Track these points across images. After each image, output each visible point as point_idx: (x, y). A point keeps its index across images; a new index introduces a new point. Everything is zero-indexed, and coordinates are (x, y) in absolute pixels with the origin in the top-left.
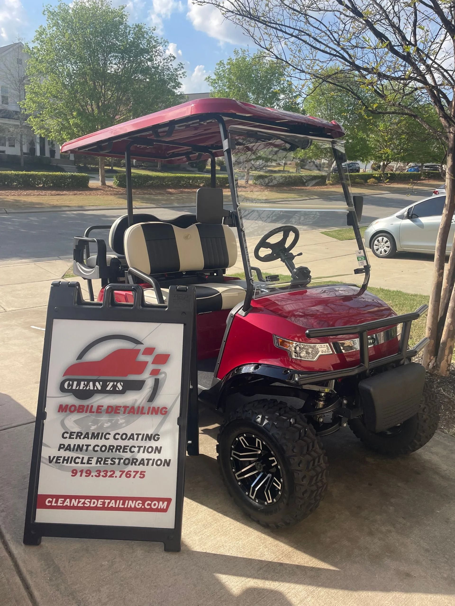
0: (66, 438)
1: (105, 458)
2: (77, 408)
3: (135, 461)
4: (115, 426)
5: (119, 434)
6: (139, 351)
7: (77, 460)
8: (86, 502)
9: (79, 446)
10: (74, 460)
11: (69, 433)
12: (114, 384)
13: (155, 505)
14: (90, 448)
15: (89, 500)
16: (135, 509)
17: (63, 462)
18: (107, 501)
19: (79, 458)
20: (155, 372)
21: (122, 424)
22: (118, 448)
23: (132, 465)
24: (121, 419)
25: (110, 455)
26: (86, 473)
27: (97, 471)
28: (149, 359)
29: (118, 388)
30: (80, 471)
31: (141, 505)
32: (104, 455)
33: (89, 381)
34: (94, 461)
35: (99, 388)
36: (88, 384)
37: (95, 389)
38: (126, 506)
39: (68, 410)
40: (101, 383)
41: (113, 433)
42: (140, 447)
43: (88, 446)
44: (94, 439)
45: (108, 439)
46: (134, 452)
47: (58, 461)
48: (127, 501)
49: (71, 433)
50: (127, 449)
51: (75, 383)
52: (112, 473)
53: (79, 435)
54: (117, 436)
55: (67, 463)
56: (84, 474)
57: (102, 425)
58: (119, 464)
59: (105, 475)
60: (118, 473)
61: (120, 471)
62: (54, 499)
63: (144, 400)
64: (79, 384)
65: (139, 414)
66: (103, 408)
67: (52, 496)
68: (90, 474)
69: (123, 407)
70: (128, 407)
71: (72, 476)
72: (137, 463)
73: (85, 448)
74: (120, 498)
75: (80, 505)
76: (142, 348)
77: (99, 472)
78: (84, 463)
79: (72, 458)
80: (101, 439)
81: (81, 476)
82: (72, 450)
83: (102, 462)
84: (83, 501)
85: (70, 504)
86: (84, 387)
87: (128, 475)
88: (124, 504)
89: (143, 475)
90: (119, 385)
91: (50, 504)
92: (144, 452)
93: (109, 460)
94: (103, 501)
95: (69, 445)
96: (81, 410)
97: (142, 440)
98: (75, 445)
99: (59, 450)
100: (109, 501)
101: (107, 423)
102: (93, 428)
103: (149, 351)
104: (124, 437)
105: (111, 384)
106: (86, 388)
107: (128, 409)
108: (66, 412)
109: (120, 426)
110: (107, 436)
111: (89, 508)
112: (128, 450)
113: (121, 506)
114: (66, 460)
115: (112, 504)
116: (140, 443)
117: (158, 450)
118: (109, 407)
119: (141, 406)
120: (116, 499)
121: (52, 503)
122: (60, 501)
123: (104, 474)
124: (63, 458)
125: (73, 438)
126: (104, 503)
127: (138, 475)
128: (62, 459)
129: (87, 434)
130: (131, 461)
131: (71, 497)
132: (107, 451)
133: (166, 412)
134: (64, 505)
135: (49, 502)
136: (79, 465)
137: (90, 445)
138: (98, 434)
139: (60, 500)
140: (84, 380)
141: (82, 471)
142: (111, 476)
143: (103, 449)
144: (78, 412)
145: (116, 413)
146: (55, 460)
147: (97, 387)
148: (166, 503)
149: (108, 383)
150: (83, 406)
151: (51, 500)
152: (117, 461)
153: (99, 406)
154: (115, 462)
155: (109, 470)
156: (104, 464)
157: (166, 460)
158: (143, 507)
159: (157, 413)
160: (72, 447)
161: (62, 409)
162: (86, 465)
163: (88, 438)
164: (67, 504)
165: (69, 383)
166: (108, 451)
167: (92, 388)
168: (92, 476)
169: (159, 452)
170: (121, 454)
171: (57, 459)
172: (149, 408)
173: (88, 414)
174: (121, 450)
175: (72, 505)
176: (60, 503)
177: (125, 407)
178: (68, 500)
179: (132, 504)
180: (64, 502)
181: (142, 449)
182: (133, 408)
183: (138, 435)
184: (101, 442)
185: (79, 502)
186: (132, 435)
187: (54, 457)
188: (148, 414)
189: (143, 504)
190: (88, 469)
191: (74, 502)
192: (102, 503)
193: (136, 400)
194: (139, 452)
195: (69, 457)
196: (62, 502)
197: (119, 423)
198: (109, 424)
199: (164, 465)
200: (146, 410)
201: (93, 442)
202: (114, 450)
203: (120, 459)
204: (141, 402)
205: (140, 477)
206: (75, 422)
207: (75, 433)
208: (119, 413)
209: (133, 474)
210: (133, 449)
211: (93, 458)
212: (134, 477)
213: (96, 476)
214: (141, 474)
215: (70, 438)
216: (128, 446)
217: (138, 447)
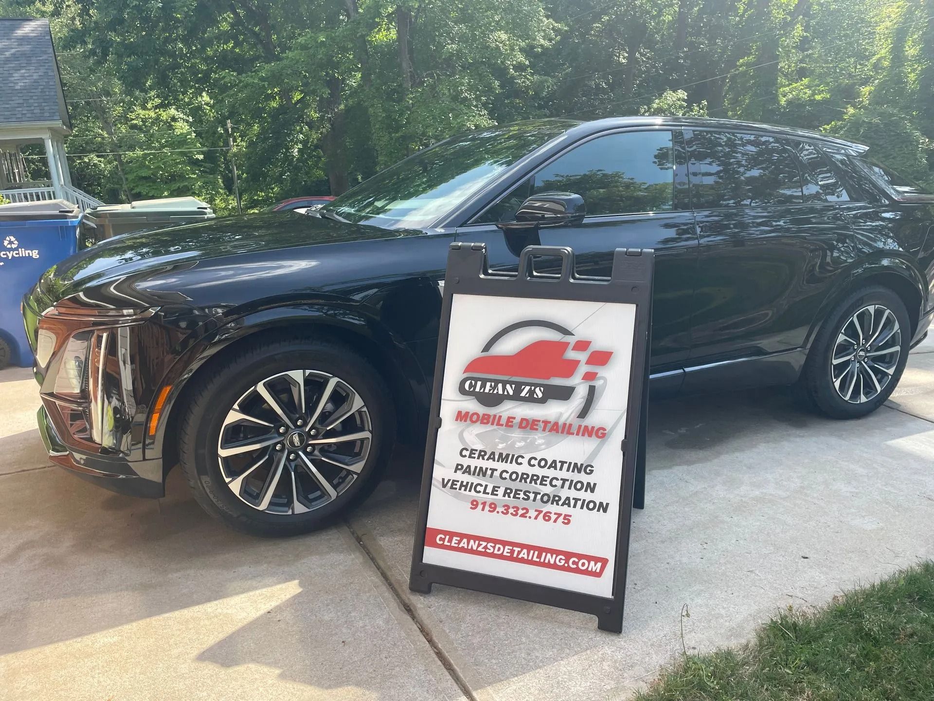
0: (465, 456)
1: (516, 490)
2: (480, 418)
3: (557, 498)
4: (531, 447)
5: (536, 459)
6: (568, 344)
7: (479, 488)
8: (489, 546)
9: (481, 468)
10: (474, 487)
11: (470, 450)
12: (531, 388)
13: (583, 565)
14: (497, 474)
15: (493, 545)
16: (555, 566)
17: (460, 489)
18: (517, 549)
19: (481, 485)
20: (590, 377)
21: (540, 445)
22: (534, 479)
23: (552, 503)
24: (539, 438)
25: (523, 486)
26: (490, 506)
27: (504, 506)
28: (582, 357)
29: (537, 395)
30: (482, 504)
31: (563, 562)
32: (514, 486)
33: (497, 382)
34: (501, 491)
35: (511, 393)
36: (496, 386)
37: (506, 393)
38: (542, 560)
39: (468, 419)
40: (513, 386)
41: (527, 457)
42: (564, 480)
43: (493, 470)
44: (502, 462)
45: (521, 464)
46: (556, 486)
47: (454, 486)
48: (544, 554)
49: (472, 450)
50: (546, 481)
51: (479, 383)
52: (525, 511)
53: (482, 454)
54: (533, 462)
55: (465, 490)
56: (487, 508)
57: (514, 443)
58: (534, 500)
59: (514, 513)
60: (532, 513)
61: (536, 511)
62: (447, 537)
63: (573, 415)
64: (483, 386)
65: (565, 433)
66: (515, 421)
67: (445, 533)
68: (495, 509)
69: (543, 422)
70: (550, 422)
71: (471, 508)
72: (560, 503)
73: (489, 472)
74: (535, 548)
75: (480, 549)
76: (572, 340)
77: (507, 507)
78: (488, 493)
79: (472, 484)
80: (511, 462)
81: (483, 509)
82: (472, 473)
83: (512, 495)
84: (484, 544)
85: (468, 547)
86: (490, 390)
87: (547, 517)
88: (539, 556)
89: (567, 520)
90: (537, 390)
91: (441, 542)
92: (570, 488)
93: (522, 493)
94: (511, 548)
95: (469, 467)
96: (485, 421)
97: (568, 470)
98: (476, 467)
99: (455, 472)
100: (519, 549)
101: (520, 442)
102: (500, 447)
103: (582, 345)
104: (543, 463)
105: (528, 388)
106: (493, 391)
107: (549, 426)
108: (465, 421)
109: (537, 448)
110: (520, 460)
111: (492, 555)
112: (548, 483)
113: (535, 559)
114: (464, 486)
115: (524, 554)
116: (564, 474)
117: (591, 488)
118: (522, 420)
119: (568, 423)
120: (529, 548)
121: (444, 541)
122: (455, 540)
123: (514, 511)
124: (460, 482)
125: (474, 458)
126: (512, 552)
127: (561, 519)
128: (459, 484)
129: (493, 453)
130: (551, 499)
131: (469, 537)
132: (519, 480)
133: (604, 435)
134: (460, 546)
135: (441, 539)
136: (481, 495)
137: (496, 470)
138: (508, 455)
139: (455, 538)
140: (490, 380)
141: (484, 504)
142: (523, 516)
143: (514, 476)
144: (482, 423)
145: (532, 429)
146: (449, 484)
147: (507, 392)
148: (599, 565)
149: (523, 387)
150: (489, 416)
151: (443, 537)
152: (532, 496)
153: (509, 418)
154: (529, 498)
155: (521, 507)
156: (514, 498)
157: (601, 504)
158: (566, 565)
159: (590, 435)
160: (472, 469)
161: (462, 416)
162: (490, 496)
163: (494, 460)
164: (463, 545)
165: (471, 382)
166: (521, 481)
167: (501, 392)
168: (498, 512)
169: (592, 491)
170: (538, 486)
171: (453, 484)
172: (580, 426)
173: (495, 427)
174: (538, 482)
175: (470, 548)
176: (455, 543)
177: (546, 423)
178: (465, 540)
179: (550, 558)
180: (459, 543)
181: (567, 484)
182: (556, 424)
183: (563, 463)
184: (511, 467)
185: (479, 545)
186: (554, 462)
187: (449, 480)
188: (578, 434)
189: (567, 561)
190: (492, 501)
191: (473, 545)
192: (509, 551)
193: (561, 414)
194: (562, 487)
195: (468, 483)
196: (457, 542)
197: (536, 443)
198: (523, 444)
199: (598, 510)
200: (574, 429)
201: (500, 466)
202: (528, 480)
203: (536, 494)
204: (568, 418)
205: (563, 523)
206: (477, 435)
207: (476, 450)
208: (537, 429)
209: (553, 517)
210: (554, 482)
211: (499, 487)
212: (555, 521)
213: (502, 512)
214: (564, 519)
215: (470, 457)
216: (548, 477)
217: (561, 479)
